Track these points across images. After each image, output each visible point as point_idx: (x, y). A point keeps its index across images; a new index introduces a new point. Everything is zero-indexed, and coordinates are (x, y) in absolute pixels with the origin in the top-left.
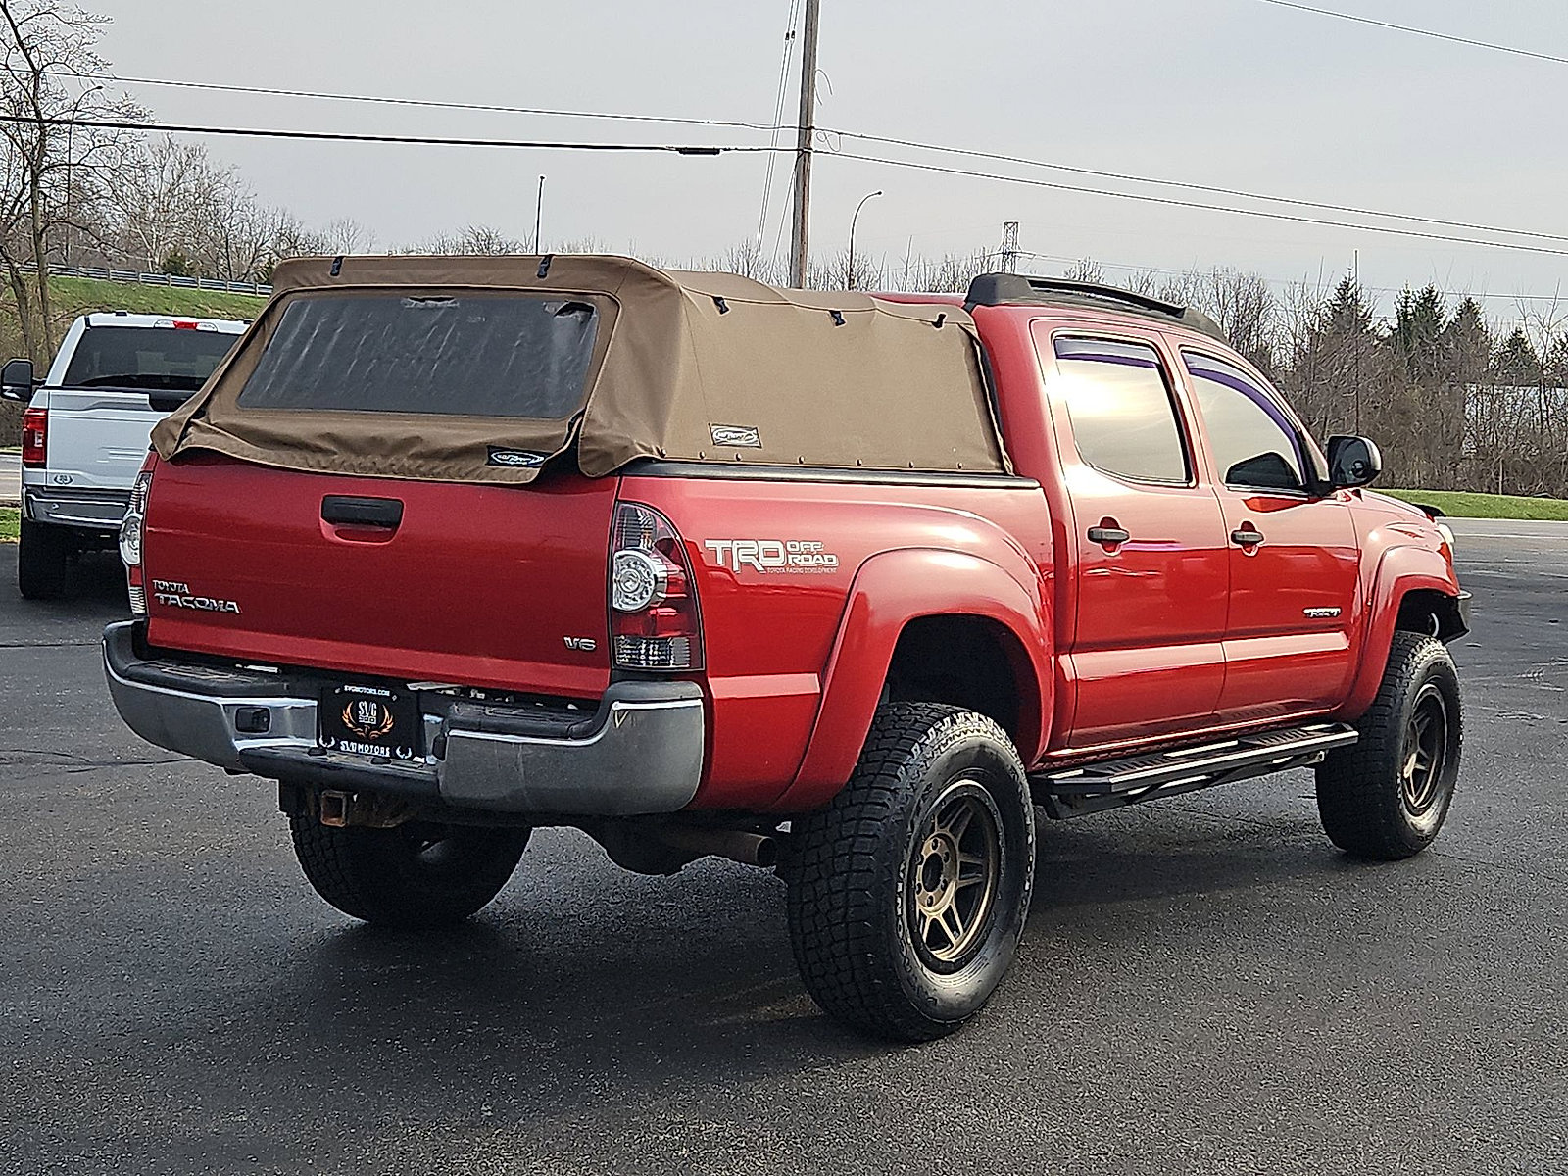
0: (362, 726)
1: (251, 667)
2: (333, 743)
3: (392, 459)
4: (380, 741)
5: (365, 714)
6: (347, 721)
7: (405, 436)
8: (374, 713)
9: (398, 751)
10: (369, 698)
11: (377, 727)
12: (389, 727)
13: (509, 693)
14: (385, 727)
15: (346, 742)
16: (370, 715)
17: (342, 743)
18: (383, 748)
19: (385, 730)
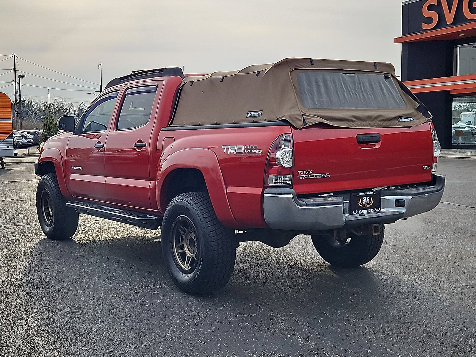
0: (364, 205)
1: (323, 195)
2: (357, 212)
3: (374, 122)
4: (370, 208)
5: (365, 201)
6: (360, 204)
7: (377, 115)
8: (368, 200)
9: (376, 209)
10: (366, 196)
11: (369, 204)
12: (372, 203)
13: (400, 186)
14: (371, 203)
15: (361, 211)
16: (367, 201)
17: (359, 211)
18: (371, 210)
19: (371, 204)
